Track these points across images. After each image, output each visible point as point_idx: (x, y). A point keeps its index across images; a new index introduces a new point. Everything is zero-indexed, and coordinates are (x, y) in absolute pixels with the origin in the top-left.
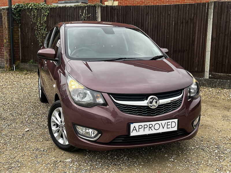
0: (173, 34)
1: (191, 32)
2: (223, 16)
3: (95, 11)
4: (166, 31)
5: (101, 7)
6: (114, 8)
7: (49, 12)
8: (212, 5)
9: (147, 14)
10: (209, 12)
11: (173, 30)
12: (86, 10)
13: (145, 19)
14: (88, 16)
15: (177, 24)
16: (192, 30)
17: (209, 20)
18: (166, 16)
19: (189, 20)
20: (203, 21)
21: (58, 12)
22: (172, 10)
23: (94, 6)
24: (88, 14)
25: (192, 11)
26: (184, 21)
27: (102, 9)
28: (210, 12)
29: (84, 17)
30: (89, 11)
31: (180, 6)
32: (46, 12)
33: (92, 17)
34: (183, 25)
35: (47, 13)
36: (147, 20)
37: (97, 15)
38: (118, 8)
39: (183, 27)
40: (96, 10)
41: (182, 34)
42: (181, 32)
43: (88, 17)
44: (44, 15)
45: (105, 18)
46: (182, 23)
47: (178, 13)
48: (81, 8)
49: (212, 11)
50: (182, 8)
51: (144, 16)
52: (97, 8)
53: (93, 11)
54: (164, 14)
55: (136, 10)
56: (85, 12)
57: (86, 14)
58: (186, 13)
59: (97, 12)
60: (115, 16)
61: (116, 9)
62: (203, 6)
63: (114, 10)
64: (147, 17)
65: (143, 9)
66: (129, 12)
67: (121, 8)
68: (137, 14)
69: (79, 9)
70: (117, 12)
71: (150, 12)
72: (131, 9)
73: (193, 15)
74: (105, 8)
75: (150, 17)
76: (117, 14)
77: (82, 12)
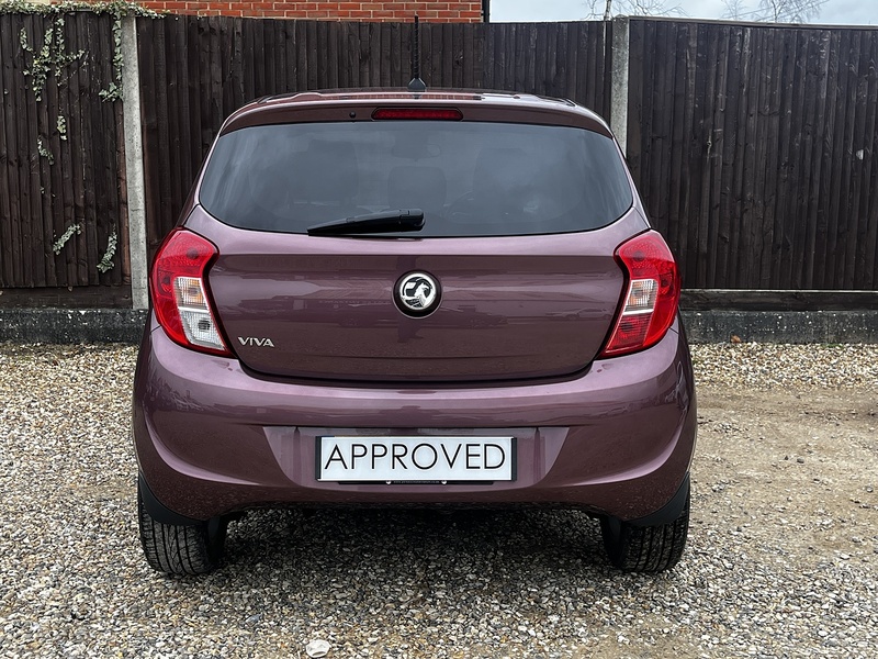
2: (662, 73)
3: (105, 40)
5: (140, 18)
8: (625, 30)
9: (365, 58)
10: (614, 59)
12: (56, 30)
13: (356, 80)
14: (67, 60)
17: (615, 86)
18: (448, 70)
19: (541, 88)
20: (592, 91)
22: (469, 47)
23: (104, 13)
24: (67, 52)
25: (552, 53)
27: (144, 27)
28: (618, 57)
29: (46, 64)
30: (72, 36)
33: (89, 67)
37: (117, 57)
43: (68, 67)
45: (163, 69)
47: (497, 56)
48: (28, 21)
49: (627, 52)
50: (513, 38)
51: (350, 66)
52: (118, 22)
53: (98, 38)
54: (437, 62)
55: (313, 39)
56: (49, 39)
57: (57, 50)
58: (527, 60)
59: (117, 40)
60: (210, 63)
61: (218, 32)
62: (589, 33)
63: (205, 35)
64: (367, 69)
65: (345, 38)
66: (283, 50)
67: (240, 30)
68: (319, 56)
69: (15, 25)
70: (222, 44)
71: (378, 50)
72: (287, 37)
73: (554, 68)
74: (161, 28)
75: (377, 72)
76: (222, 52)
77: (36, 42)
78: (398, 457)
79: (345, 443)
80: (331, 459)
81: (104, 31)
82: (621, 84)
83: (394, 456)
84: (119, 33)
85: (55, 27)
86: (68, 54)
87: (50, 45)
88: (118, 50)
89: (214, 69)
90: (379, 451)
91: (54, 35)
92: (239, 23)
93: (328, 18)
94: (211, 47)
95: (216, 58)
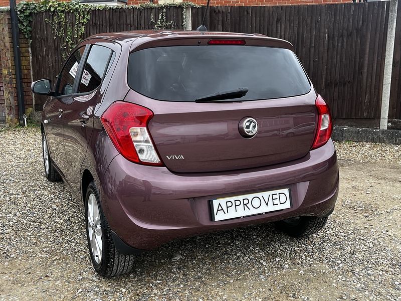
0: (326, 55)
1: (358, 52)
3: (180, 17)
4: (312, 50)
5: (193, 8)
6: (217, 11)
7: (88, 17)
8: (395, 4)
9: (279, 20)
10: (390, 17)
11: (326, 48)
12: (163, 14)
13: (274, 30)
14: (167, 25)
15: (333, 38)
16: (358, 47)
17: (389, 30)
18: (314, 24)
19: (355, 31)
20: (378, 32)
21: (108, 17)
22: (323, 15)
23: (180, 6)
25: (360, 16)
26: (345, 32)
27: (194, 11)
28: (392, 17)
30: (168, 16)
31: (338, 6)
32: (83, 18)
34: (343, 39)
35: (85, 20)
36: (279, 31)
37: (184, 24)
38: (224, 10)
39: (343, 42)
40: (182, 14)
41: (341, 55)
42: (339, 52)
43: (167, 28)
44: (80, 23)
46: (342, 36)
47: (335, 18)
48: (154, 10)
49: (396, 15)
50: (343, 10)
51: (272, 24)
52: (185, 10)
53: (178, 16)
54: (309, 21)
55: (258, 14)
56: (160, 17)
57: (163, 21)
58: (349, 19)
59: (184, 17)
60: (218, 24)
61: (221, 12)
62: (378, 7)
63: (216, 14)
64: (279, 25)
65: (271, 12)
66: (246, 18)
67: (230, 11)
68: (260, 20)
69: (149, 12)
70: (223, 17)
71: (284, 17)
72: (248, 13)
73: (361, 22)
74: (200, 11)
75: (283, 26)
76: (223, 20)
77: (156, 18)
78: (246, 204)
79: (223, 201)
80: (218, 210)
81: (180, 13)
82: (392, 29)
83: (244, 204)
84: (185, 14)
85: (163, 12)
86: (167, 23)
87: (161, 19)
88: (184, 21)
89: (219, 27)
90: (238, 203)
91: (162, 16)
92: (229, 8)
93: (286, 4)
94: (218, 18)
95: (220, 23)
